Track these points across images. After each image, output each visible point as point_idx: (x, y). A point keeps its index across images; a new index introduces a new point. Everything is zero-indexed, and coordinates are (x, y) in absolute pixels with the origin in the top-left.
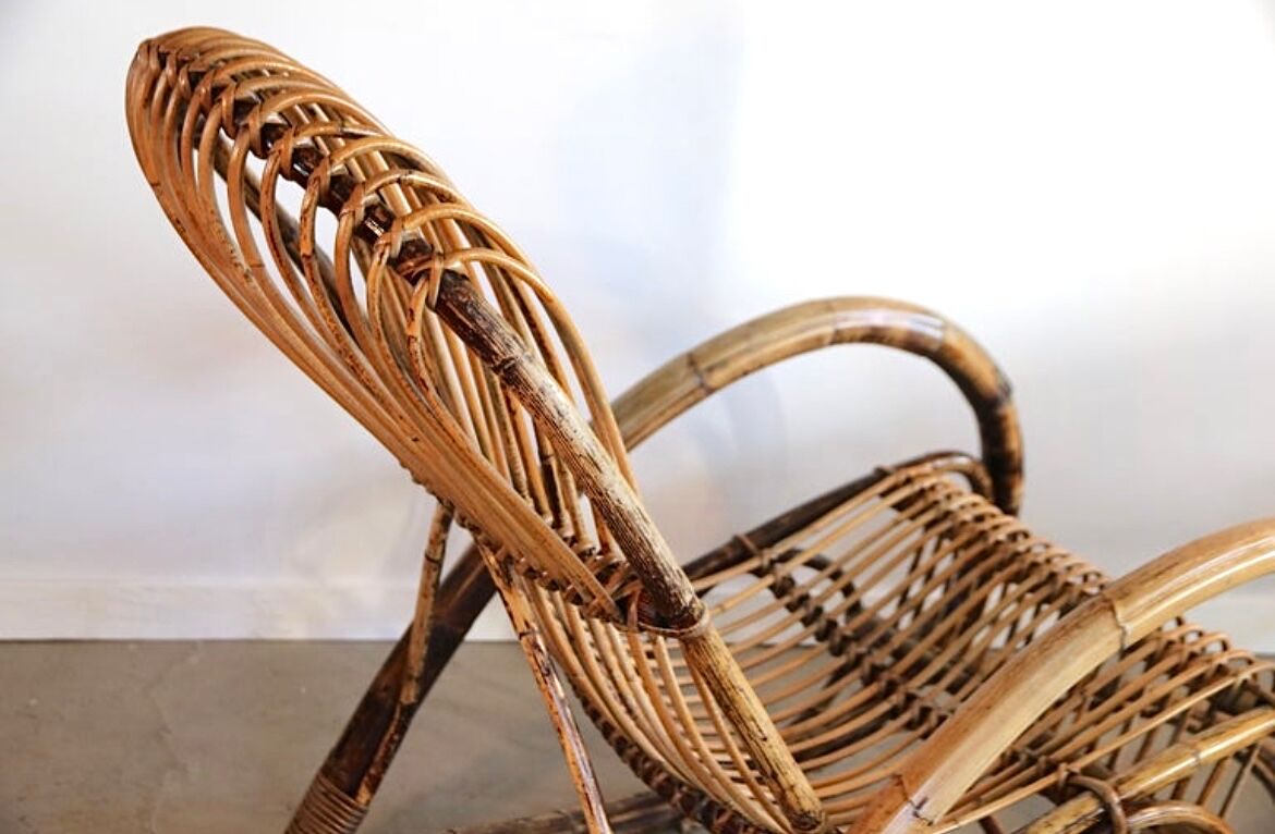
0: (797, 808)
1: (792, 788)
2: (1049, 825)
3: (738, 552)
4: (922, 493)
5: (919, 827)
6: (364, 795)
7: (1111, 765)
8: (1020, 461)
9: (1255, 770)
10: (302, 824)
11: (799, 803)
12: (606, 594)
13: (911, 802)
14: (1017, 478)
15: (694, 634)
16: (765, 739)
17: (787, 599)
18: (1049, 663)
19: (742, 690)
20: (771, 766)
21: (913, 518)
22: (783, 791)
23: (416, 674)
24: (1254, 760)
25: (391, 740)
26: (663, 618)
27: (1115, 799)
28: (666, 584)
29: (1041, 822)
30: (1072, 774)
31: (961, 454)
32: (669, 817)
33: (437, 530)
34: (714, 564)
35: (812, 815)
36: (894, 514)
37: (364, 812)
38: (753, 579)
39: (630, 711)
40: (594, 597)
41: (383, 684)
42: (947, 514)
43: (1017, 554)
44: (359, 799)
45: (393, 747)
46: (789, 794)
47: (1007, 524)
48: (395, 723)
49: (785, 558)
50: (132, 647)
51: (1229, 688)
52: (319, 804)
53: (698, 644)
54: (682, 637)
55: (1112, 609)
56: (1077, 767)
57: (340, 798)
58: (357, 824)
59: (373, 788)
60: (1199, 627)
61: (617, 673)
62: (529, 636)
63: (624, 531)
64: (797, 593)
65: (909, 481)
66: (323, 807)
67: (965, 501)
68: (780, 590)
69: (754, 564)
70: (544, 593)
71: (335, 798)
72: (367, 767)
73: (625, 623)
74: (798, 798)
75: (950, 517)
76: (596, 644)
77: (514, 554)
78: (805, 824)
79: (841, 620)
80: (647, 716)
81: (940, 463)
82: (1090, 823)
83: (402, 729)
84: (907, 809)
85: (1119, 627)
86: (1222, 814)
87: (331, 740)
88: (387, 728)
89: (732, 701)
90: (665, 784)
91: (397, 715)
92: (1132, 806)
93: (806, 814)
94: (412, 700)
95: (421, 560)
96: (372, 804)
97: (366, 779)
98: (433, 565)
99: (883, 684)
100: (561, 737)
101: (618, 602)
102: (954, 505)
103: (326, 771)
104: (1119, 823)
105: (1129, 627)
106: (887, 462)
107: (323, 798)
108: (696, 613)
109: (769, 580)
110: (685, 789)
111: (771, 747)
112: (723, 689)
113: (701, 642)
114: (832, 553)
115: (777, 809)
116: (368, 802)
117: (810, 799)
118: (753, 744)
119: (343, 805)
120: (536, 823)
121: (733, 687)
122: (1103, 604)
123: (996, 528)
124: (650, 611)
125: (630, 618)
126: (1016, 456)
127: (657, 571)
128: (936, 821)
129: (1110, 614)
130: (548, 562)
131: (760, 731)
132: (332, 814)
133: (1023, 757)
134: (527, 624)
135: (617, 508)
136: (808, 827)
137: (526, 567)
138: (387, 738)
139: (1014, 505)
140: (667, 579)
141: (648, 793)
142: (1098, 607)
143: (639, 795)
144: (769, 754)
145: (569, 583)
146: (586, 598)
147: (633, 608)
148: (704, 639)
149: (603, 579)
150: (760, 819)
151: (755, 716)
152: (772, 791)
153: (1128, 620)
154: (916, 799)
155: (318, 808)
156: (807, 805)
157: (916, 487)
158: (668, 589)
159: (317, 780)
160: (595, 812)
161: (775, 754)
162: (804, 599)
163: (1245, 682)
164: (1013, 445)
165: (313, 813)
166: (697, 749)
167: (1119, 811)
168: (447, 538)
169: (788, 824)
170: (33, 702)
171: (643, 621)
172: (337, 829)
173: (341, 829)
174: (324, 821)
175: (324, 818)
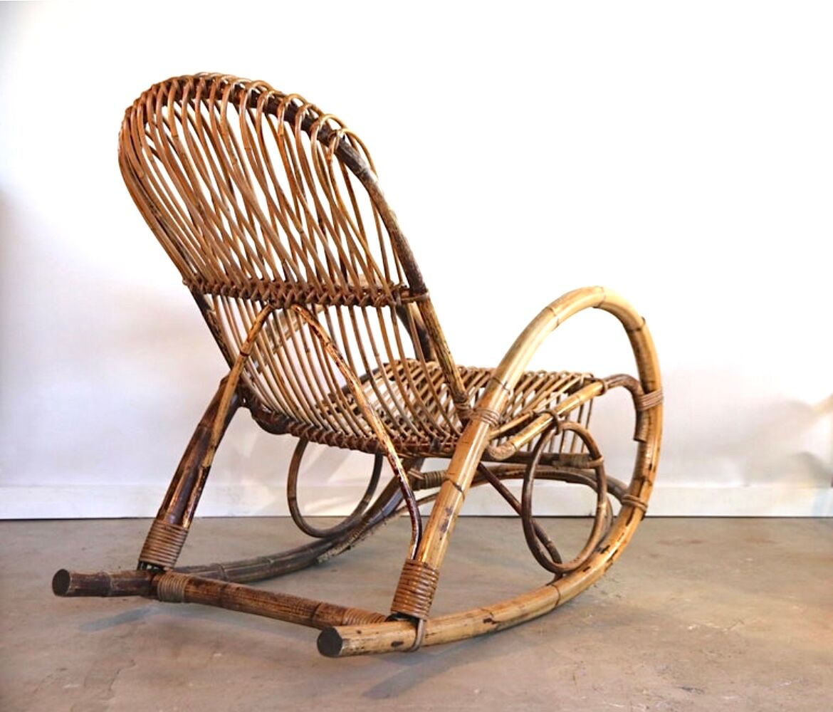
0: (460, 390)
6: (186, 523)
10: (151, 548)
25: (197, 491)
37: (187, 531)
44: (184, 525)
46: (458, 383)
52: (159, 534)
57: (173, 528)
58: (185, 538)
66: (164, 535)
71: (170, 529)
72: (186, 509)
83: (204, 483)
84: (501, 387)
89: (439, 333)
97: (186, 514)
107: (162, 530)
116: (189, 526)
118: (445, 355)
119: (176, 531)
138: (194, 490)
165: (158, 540)
172: (174, 544)
173: (176, 543)
174: (166, 542)
175: (166, 540)
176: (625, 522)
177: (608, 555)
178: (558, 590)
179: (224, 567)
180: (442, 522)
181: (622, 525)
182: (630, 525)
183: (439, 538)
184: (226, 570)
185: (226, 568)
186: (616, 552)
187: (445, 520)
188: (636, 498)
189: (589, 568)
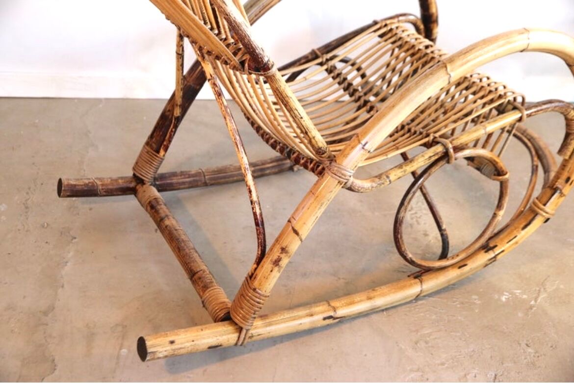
0: (316, 146)
1: (314, 137)
2: (423, 156)
3: (314, 56)
4: (391, 30)
5: (364, 153)
6: (162, 152)
7: (452, 134)
8: (437, 17)
9: (515, 135)
10: (139, 164)
11: (317, 144)
12: (236, 60)
13: (362, 144)
14: (435, 25)
15: (270, 74)
16: (302, 118)
17: (332, 75)
18: (419, 89)
19: (291, 98)
20: (304, 128)
21: (386, 41)
22: (310, 139)
23: (179, 104)
24: (514, 131)
25: (172, 131)
26: (257, 68)
27: (450, 146)
28: (256, 53)
29: (420, 155)
30: (435, 138)
31: (410, 15)
32: (289, 165)
33: (179, 40)
34: (303, 61)
35: (323, 149)
36: (379, 39)
37: (163, 159)
38: (319, 67)
39: (254, 111)
40: (231, 61)
41: (168, 109)
42: (400, 38)
43: (426, 54)
44: (160, 154)
45: (173, 134)
46: (313, 141)
47: (425, 42)
48: (173, 124)
49: (332, 58)
50: (76, 101)
51: (502, 104)
52: (144, 156)
53: (271, 78)
54: (265, 76)
55: (446, 67)
56: (437, 135)
57: (153, 154)
58: (160, 164)
59: (166, 150)
60: (495, 81)
61: (248, 95)
62: (213, 81)
63: (238, 31)
64: (336, 72)
65: (386, 25)
66: (147, 157)
67: (409, 33)
68: (330, 71)
69: (319, 61)
70: (231, 72)
71: (151, 154)
72: (163, 142)
73: (244, 71)
74: (316, 142)
75: (402, 39)
76: (238, 81)
77: (202, 46)
78: (320, 152)
79: (360, 88)
80: (260, 112)
81: (401, 18)
82: (440, 156)
83: (176, 127)
84: (360, 146)
85: (448, 74)
86: (499, 156)
87: (149, 132)
88: (170, 126)
89: (287, 102)
90: (274, 143)
91: (173, 121)
92: (457, 149)
93: (320, 148)
94: (179, 114)
95: (175, 54)
96: (166, 155)
97: (163, 146)
98: (180, 56)
99: (368, 107)
100: (226, 120)
101: (241, 63)
102: (404, 35)
103: (147, 143)
104: (451, 155)
105: (452, 74)
106: (378, 18)
107: (146, 154)
108: (270, 66)
109: (325, 67)
110: (281, 145)
111: (304, 121)
112: (283, 97)
113: (273, 78)
114: (352, 56)
115: (309, 146)
116: (164, 155)
117: (322, 143)
118: (297, 120)
119: (154, 156)
120: (235, 167)
121: (287, 96)
122: (443, 65)
123: (420, 43)
124: (253, 65)
125: (245, 69)
126: (435, 15)
127: (252, 47)
128: (371, 151)
129: (445, 69)
130: (214, 48)
131: (299, 114)
132: (150, 160)
133: (418, 133)
134: (211, 76)
135: (234, 21)
136: (321, 153)
137: (207, 51)
138: (170, 130)
139: (434, 37)
140: (257, 51)
141: (280, 156)
142: (440, 66)
143: (277, 157)
144: (304, 123)
145: (222, 56)
146: (229, 62)
147: (246, 65)
148: (274, 76)
149: (235, 54)
150: (306, 153)
151: (297, 109)
152: (306, 139)
153: (452, 71)
154: (363, 142)
155: (144, 157)
156: (320, 145)
157: (389, 28)
158: (257, 55)
159: (144, 146)
160: (239, 148)
161: (306, 124)
162: (339, 75)
163: (509, 101)
164: (433, 10)
165: (143, 160)
166: (279, 125)
167: (451, 151)
168: (183, 44)
169: (314, 153)
170: (37, 121)
171: (250, 70)
172: (152, 166)
173: (154, 166)
174: (147, 163)
175: (147, 161)
176: (522, 226)
177: (491, 254)
178: (422, 287)
179: (206, 174)
180: (275, 257)
181: (518, 228)
182: (526, 230)
183: (271, 269)
184: (206, 177)
185: (207, 175)
186: (503, 251)
187: (279, 256)
188: (542, 206)
189: (465, 265)
